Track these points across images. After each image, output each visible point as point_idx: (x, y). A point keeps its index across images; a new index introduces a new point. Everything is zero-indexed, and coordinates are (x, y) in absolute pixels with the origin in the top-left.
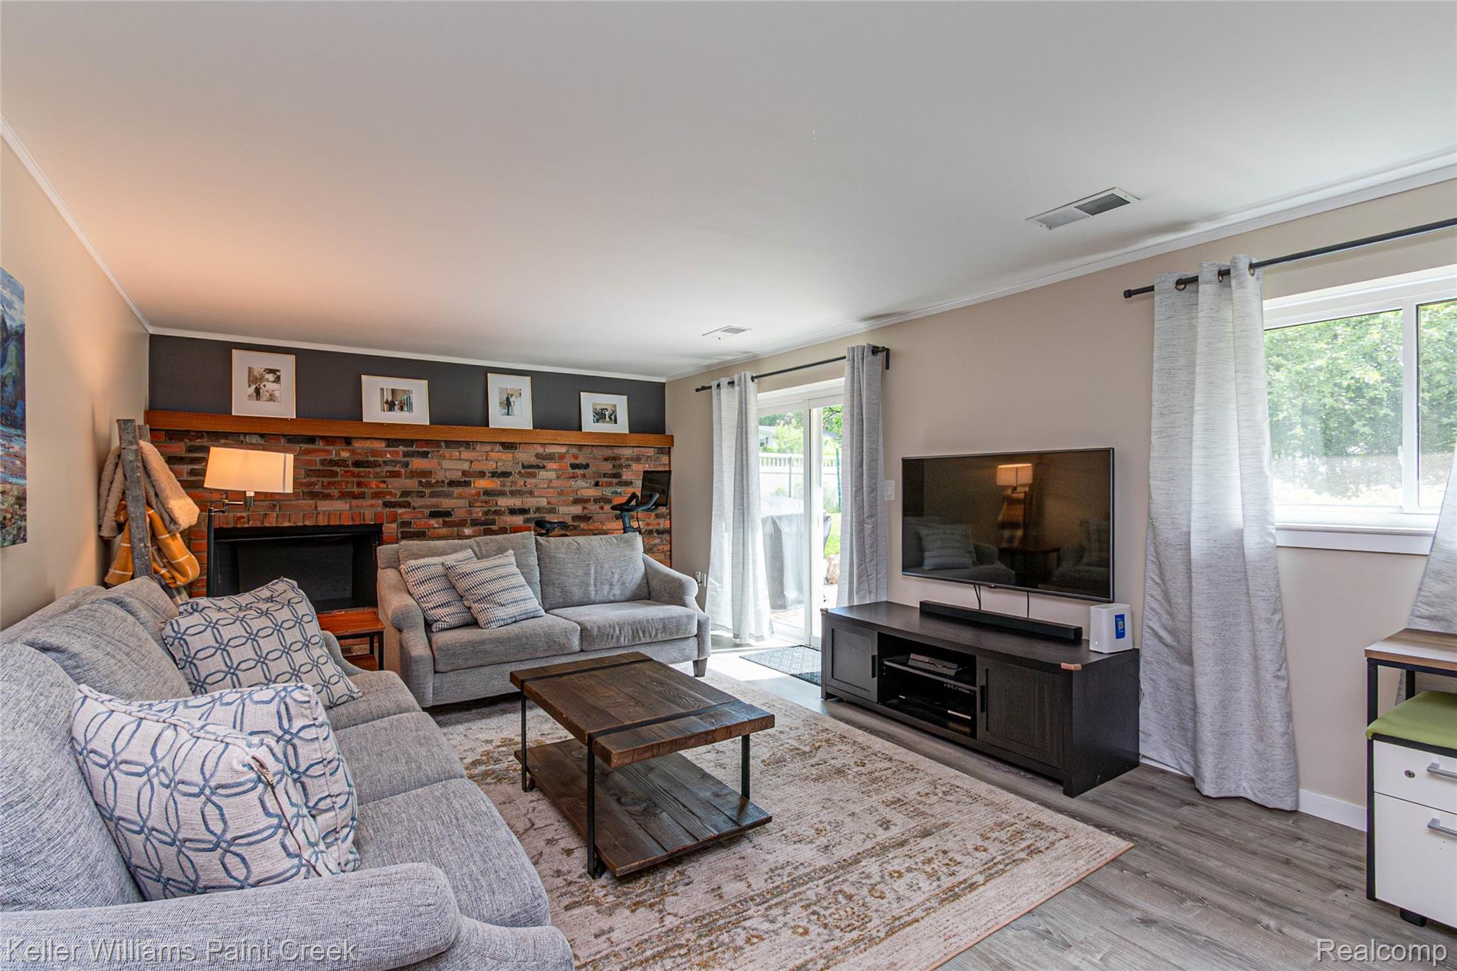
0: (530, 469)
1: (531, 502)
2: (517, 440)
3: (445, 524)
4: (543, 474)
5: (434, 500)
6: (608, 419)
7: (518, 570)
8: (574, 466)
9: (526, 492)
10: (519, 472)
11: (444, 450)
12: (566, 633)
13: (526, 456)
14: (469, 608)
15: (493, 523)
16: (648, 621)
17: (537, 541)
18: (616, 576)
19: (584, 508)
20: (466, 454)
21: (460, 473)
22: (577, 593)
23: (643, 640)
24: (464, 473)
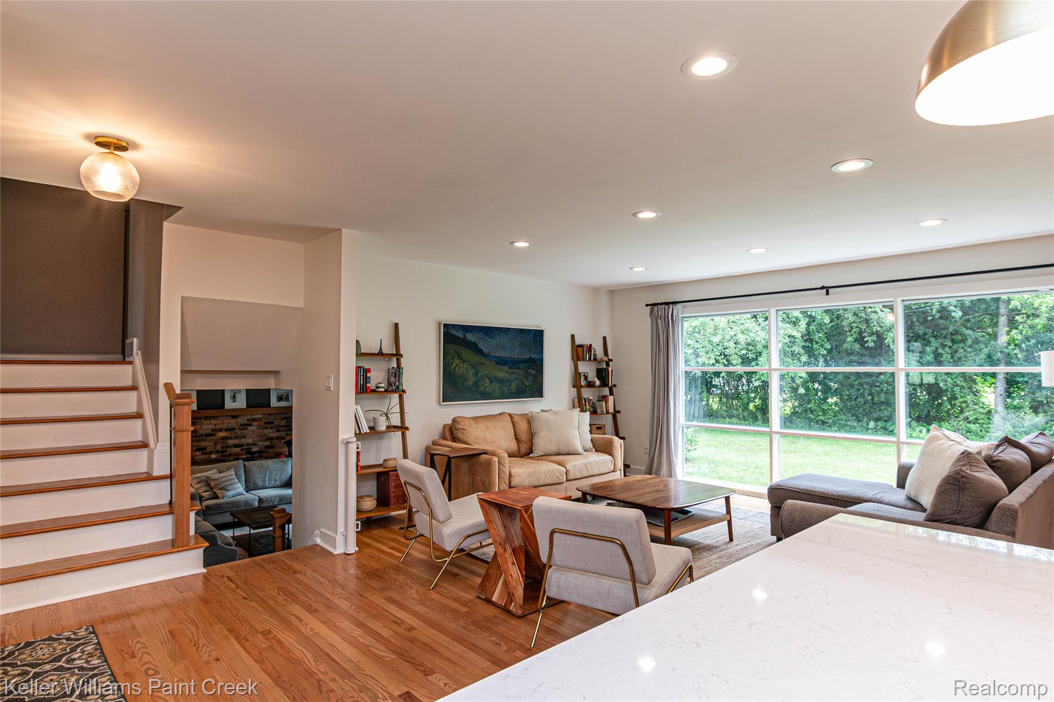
0: (244, 426)
1: (243, 441)
2: (238, 414)
3: (203, 454)
4: (250, 428)
5: (198, 443)
6: (284, 400)
7: (235, 477)
8: (266, 423)
9: (242, 437)
10: (239, 428)
11: (203, 421)
12: (253, 500)
13: (242, 420)
14: (216, 492)
15: (226, 452)
16: (286, 495)
17: (244, 464)
18: (278, 477)
19: (271, 442)
20: (214, 422)
21: (210, 430)
22: (260, 483)
23: (284, 502)
24: (213, 430)
